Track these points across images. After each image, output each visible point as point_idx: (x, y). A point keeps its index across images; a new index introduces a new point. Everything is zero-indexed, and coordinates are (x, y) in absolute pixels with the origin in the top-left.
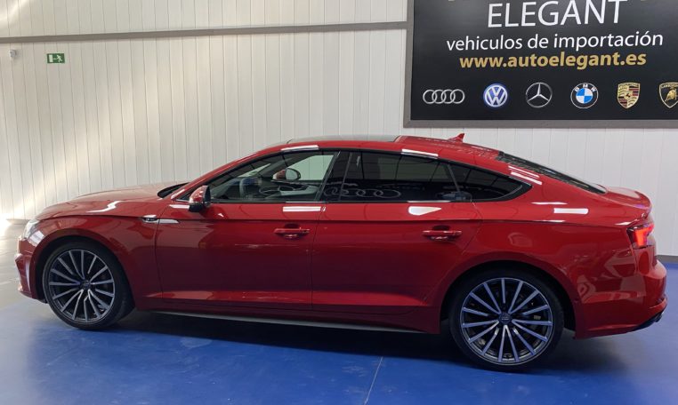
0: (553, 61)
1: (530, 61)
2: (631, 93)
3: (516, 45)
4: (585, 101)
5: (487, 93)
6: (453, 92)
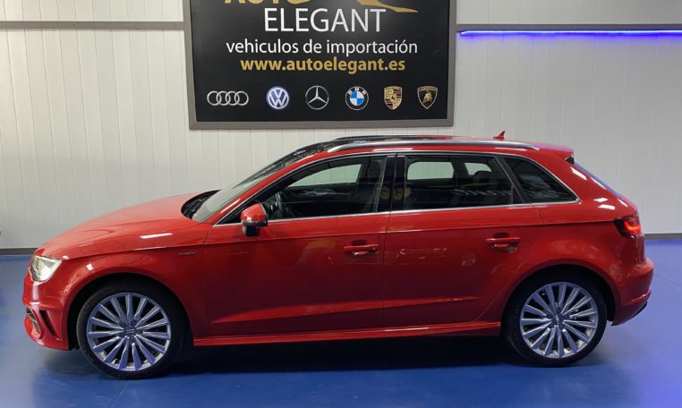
0: (327, 65)
1: (306, 64)
2: (395, 96)
3: (293, 49)
4: (358, 103)
5: (270, 95)
6: (237, 94)
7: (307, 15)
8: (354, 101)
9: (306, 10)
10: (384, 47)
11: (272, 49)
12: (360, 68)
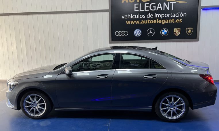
0: (155, 22)
1: (148, 22)
2: (178, 31)
3: (143, 17)
4: (165, 34)
5: (135, 32)
6: (124, 32)
7: (149, 5)
8: (163, 33)
9: (148, 4)
10: (175, 15)
11: (136, 17)
12: (166, 22)
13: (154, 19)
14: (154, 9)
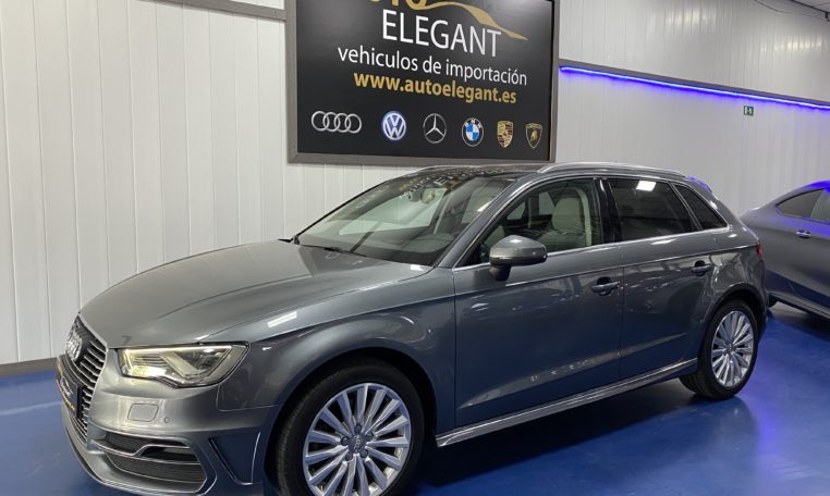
0: (446, 90)
1: (425, 86)
2: (507, 133)
3: (412, 66)
4: (473, 137)
5: (385, 122)
6: (348, 117)
7: (428, 26)
8: (470, 136)
9: (426, 19)
10: (498, 75)
11: (390, 63)
12: (476, 97)
13: (442, 79)
14: (442, 41)
